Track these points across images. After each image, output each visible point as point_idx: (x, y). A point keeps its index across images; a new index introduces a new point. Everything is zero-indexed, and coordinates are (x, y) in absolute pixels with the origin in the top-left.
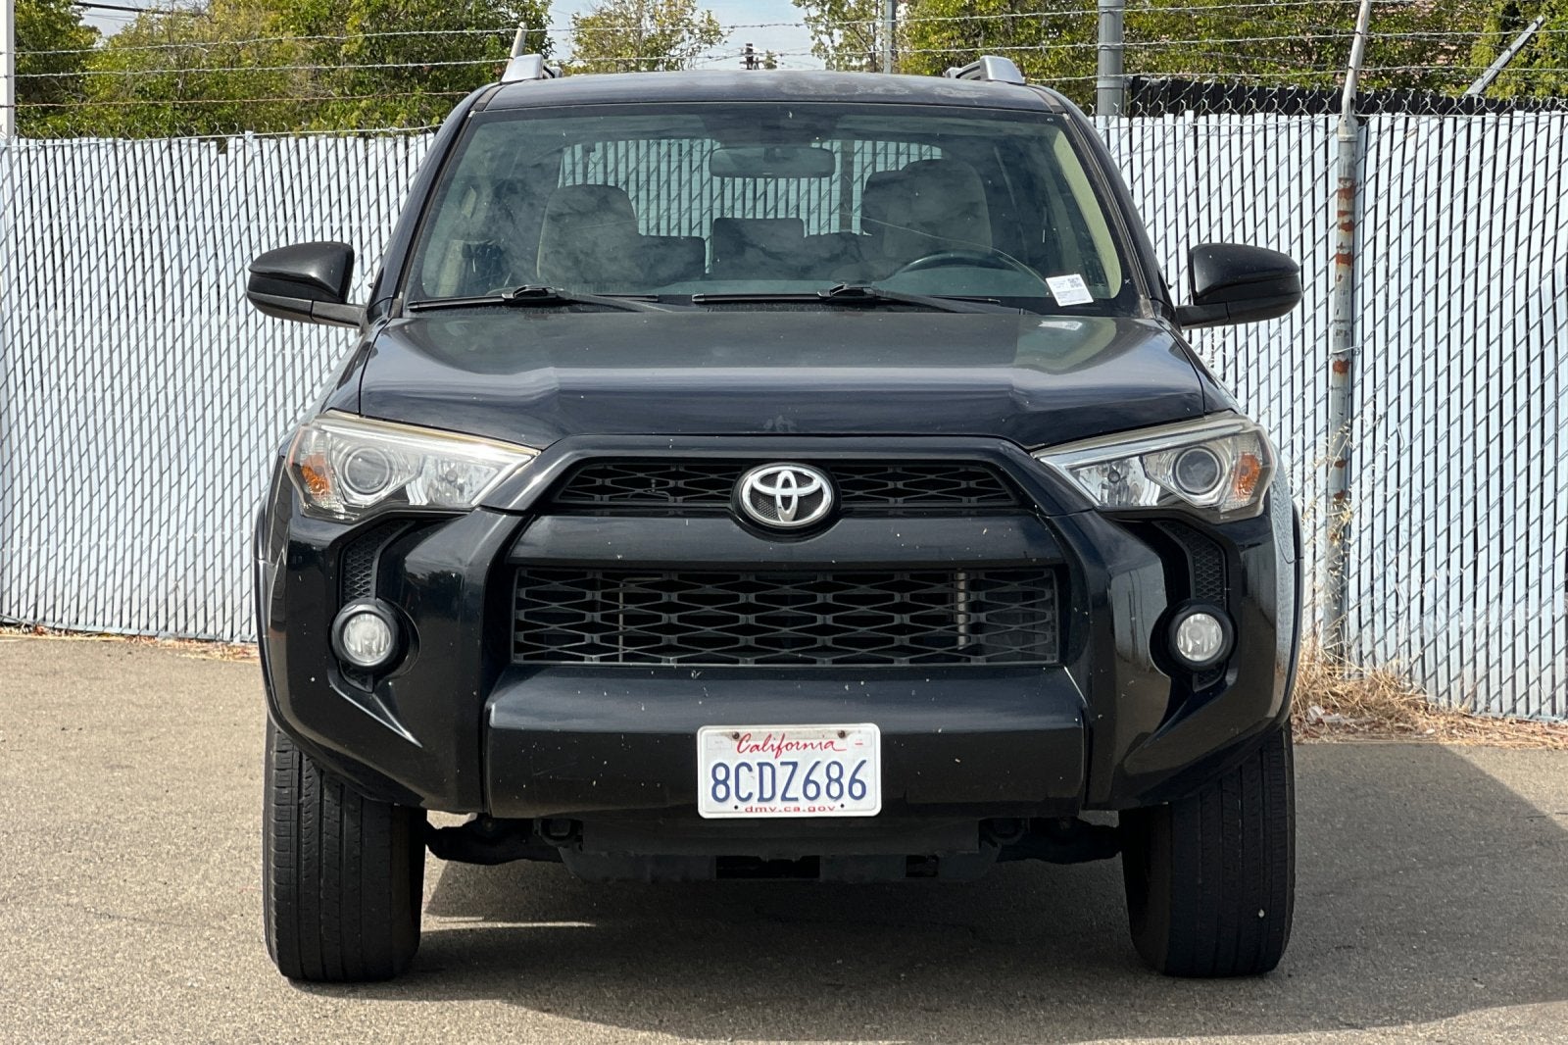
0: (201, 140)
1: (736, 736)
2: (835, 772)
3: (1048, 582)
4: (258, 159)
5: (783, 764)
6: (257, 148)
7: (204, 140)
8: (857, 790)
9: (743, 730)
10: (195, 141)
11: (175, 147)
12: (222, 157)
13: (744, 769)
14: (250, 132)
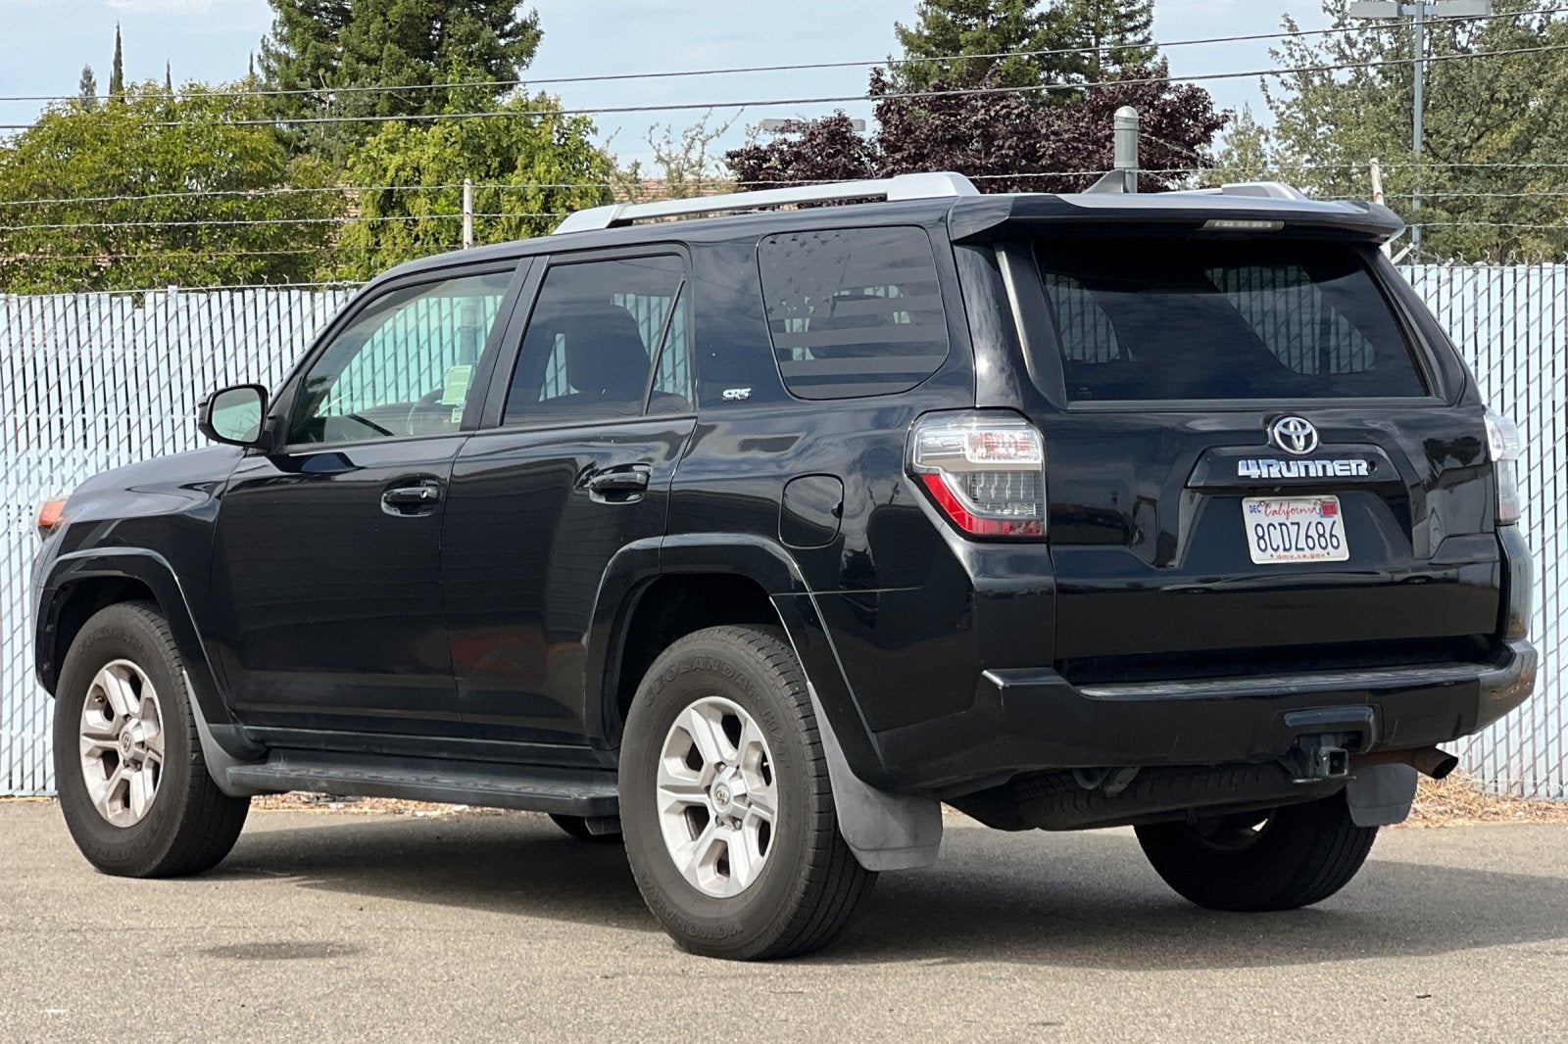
0: (112, 295)
4: (183, 315)
6: (182, 303)
7: (116, 295)
10: (105, 296)
11: (82, 304)
12: (139, 312)
14: (175, 287)
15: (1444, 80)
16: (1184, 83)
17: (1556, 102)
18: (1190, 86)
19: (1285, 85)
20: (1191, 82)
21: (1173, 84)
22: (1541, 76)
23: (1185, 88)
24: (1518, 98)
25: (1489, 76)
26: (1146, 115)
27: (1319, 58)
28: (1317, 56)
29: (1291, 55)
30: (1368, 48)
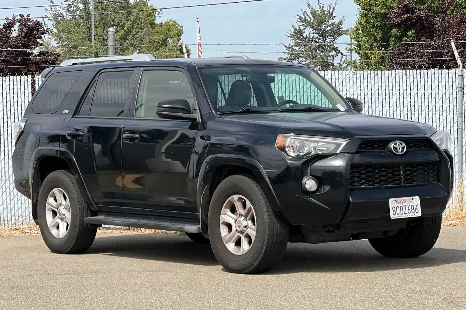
1: (396, 201)
2: (413, 207)
3: (435, 165)
5: (404, 206)
8: (417, 211)
9: (397, 199)
13: (398, 208)
15: (100, 19)
16: (35, 19)
17: (133, 26)
18: (37, 20)
19: (50, 20)
20: (37, 19)
21: (31, 20)
22: (128, 18)
23: (35, 21)
24: (122, 24)
25: (114, 18)
26: (23, 29)
27: (60, 11)
28: (59, 11)
29: (52, 10)
30: (75, 9)
